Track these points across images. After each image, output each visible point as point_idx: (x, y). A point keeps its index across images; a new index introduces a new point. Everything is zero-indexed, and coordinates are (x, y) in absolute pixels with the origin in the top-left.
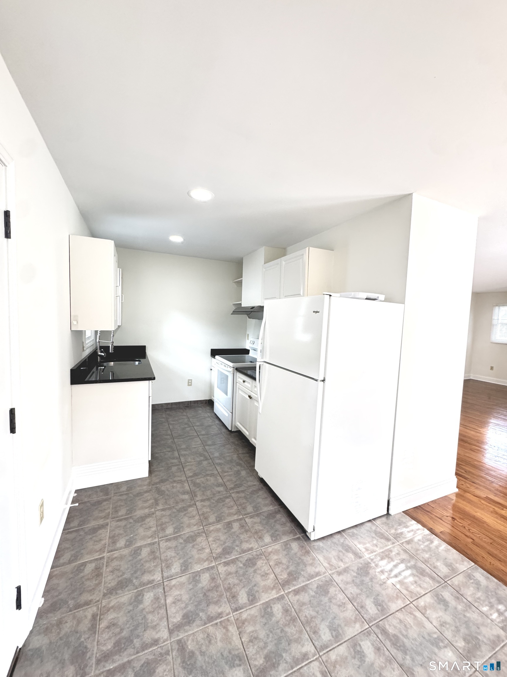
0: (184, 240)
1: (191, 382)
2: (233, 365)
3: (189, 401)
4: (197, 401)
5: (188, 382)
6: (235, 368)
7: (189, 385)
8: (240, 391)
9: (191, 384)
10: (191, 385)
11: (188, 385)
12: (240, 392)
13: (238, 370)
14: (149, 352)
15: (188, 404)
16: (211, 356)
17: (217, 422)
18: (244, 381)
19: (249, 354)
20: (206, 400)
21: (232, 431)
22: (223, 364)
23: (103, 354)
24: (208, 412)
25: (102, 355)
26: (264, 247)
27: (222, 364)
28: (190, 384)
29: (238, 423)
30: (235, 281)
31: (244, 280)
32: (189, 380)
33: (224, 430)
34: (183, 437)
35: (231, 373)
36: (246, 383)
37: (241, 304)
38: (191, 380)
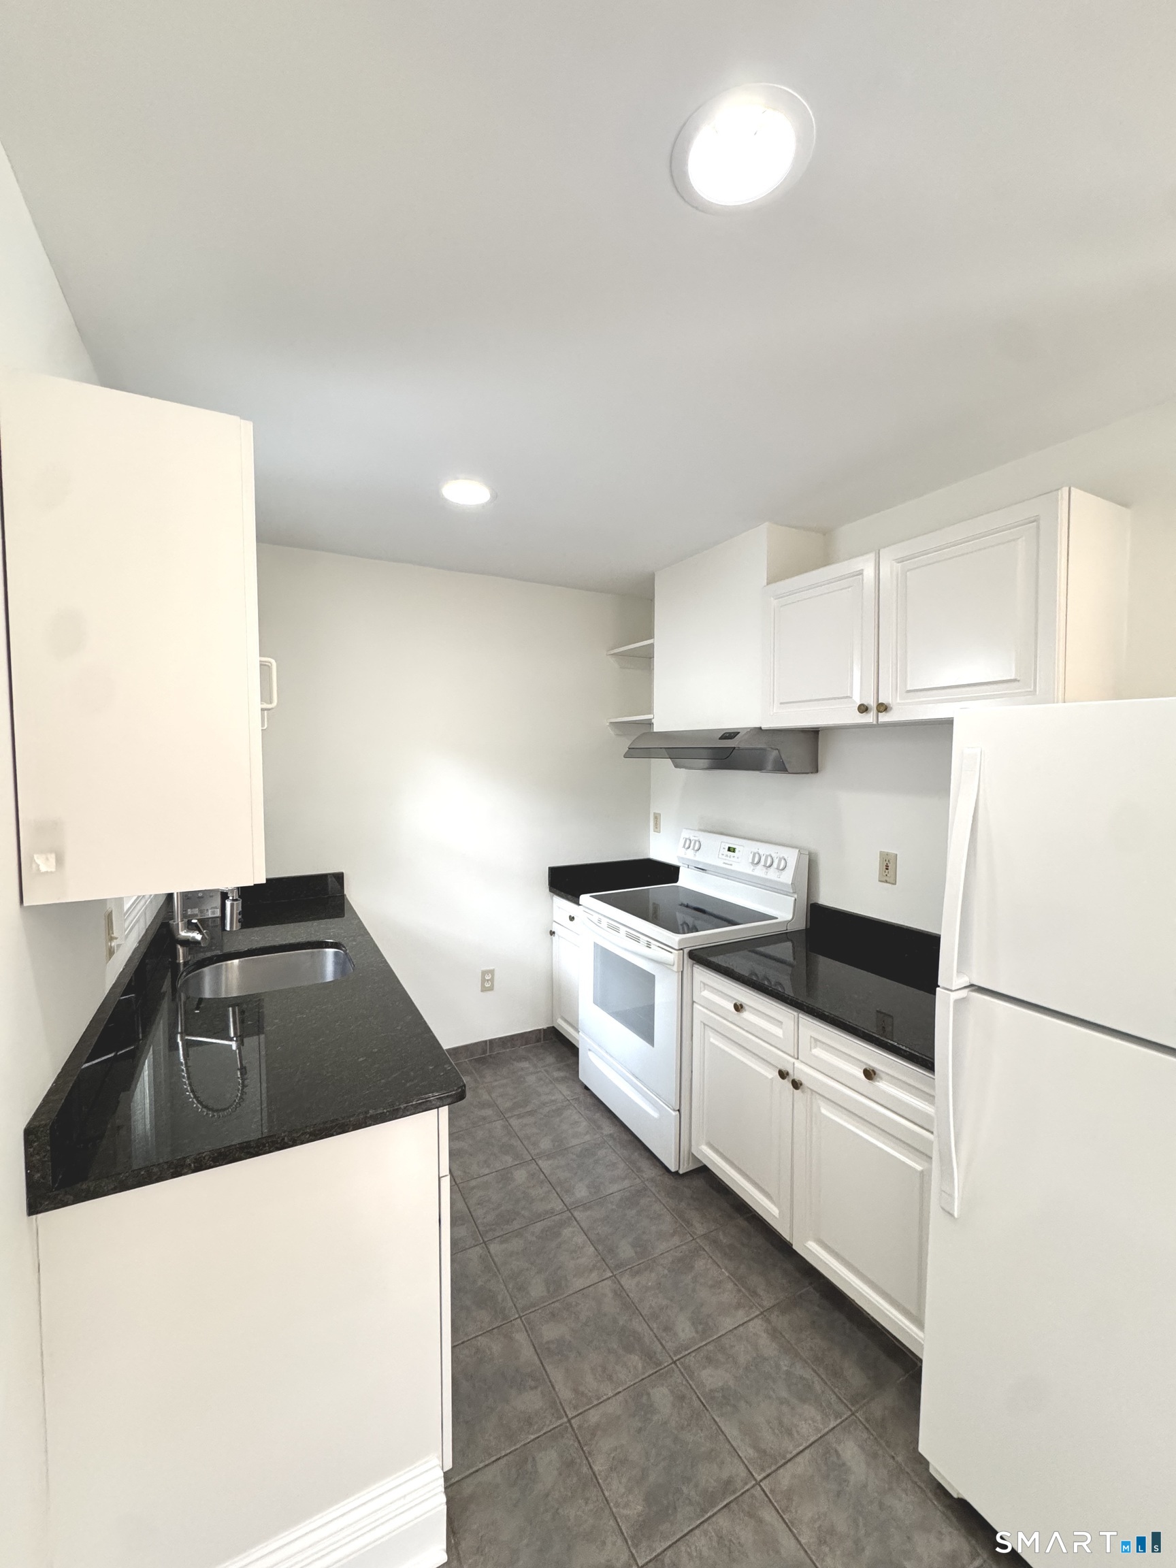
0: (495, 497)
1: (492, 980)
2: (680, 941)
3: (486, 1042)
4: (512, 1038)
5: (483, 981)
6: (686, 951)
7: (484, 989)
8: (709, 1033)
9: (493, 985)
10: (491, 989)
11: (482, 991)
12: (714, 1040)
13: (699, 957)
14: (355, 894)
15: (484, 1052)
16: (550, 891)
17: (608, 1128)
18: (738, 1008)
19: (676, 880)
20: (539, 1030)
21: (681, 1172)
22: (623, 929)
23: (198, 937)
24: (557, 1080)
25: (196, 942)
26: (767, 523)
27: (617, 930)
28: (487, 985)
29: (706, 1149)
30: (612, 652)
31: (663, 644)
32: (484, 973)
33: (650, 1172)
34: (516, 1225)
35: (675, 968)
36: (746, 1015)
37: (649, 723)
38: (492, 972)
